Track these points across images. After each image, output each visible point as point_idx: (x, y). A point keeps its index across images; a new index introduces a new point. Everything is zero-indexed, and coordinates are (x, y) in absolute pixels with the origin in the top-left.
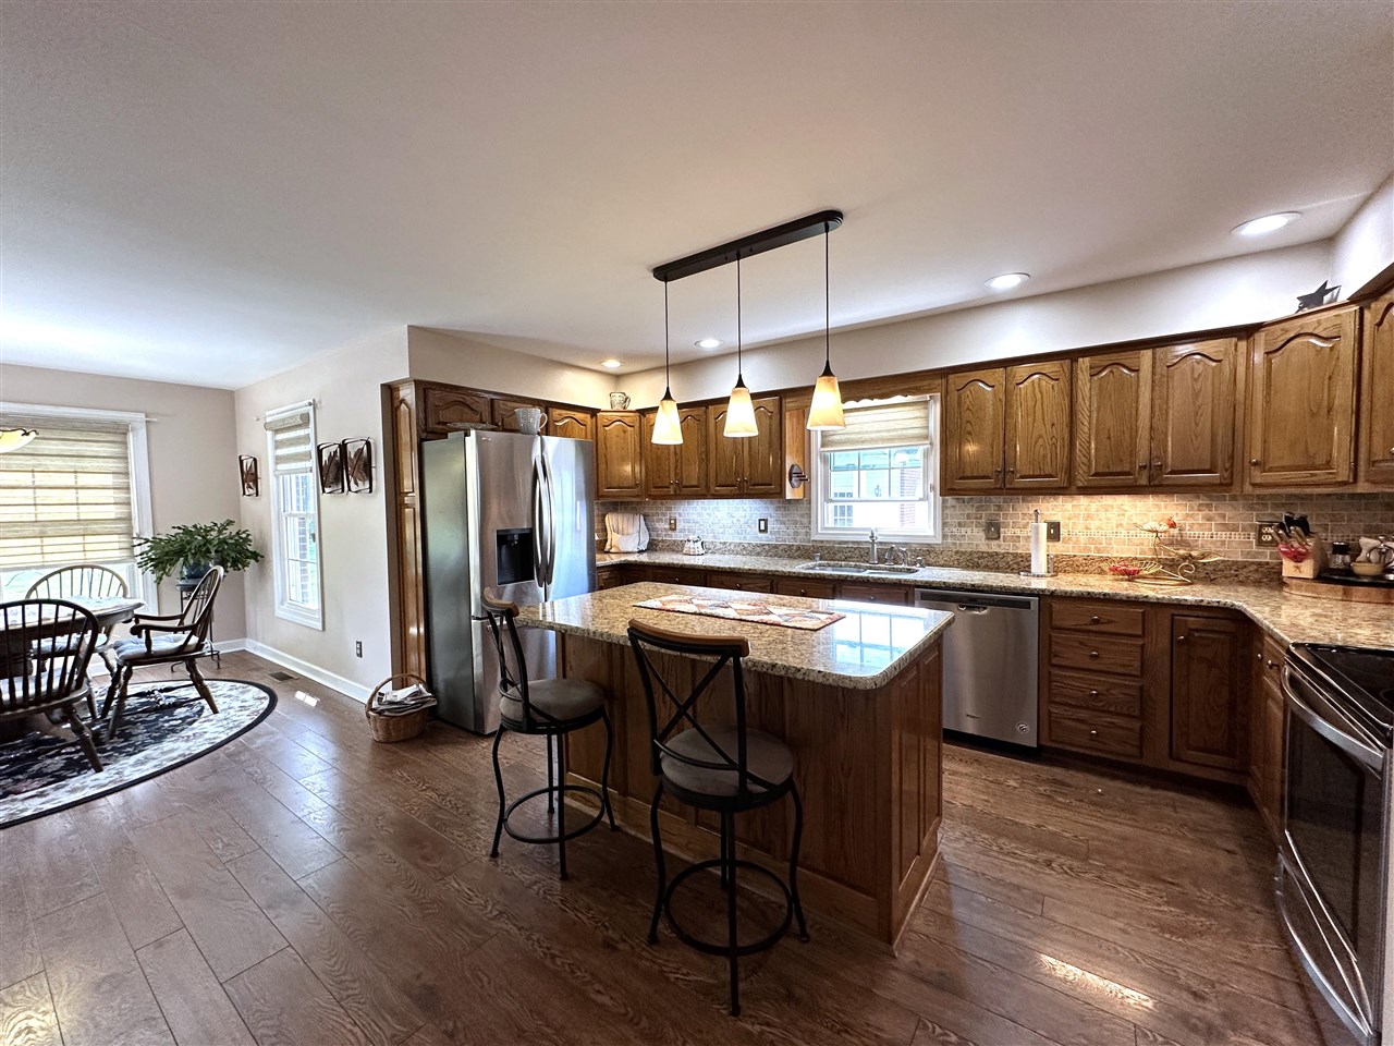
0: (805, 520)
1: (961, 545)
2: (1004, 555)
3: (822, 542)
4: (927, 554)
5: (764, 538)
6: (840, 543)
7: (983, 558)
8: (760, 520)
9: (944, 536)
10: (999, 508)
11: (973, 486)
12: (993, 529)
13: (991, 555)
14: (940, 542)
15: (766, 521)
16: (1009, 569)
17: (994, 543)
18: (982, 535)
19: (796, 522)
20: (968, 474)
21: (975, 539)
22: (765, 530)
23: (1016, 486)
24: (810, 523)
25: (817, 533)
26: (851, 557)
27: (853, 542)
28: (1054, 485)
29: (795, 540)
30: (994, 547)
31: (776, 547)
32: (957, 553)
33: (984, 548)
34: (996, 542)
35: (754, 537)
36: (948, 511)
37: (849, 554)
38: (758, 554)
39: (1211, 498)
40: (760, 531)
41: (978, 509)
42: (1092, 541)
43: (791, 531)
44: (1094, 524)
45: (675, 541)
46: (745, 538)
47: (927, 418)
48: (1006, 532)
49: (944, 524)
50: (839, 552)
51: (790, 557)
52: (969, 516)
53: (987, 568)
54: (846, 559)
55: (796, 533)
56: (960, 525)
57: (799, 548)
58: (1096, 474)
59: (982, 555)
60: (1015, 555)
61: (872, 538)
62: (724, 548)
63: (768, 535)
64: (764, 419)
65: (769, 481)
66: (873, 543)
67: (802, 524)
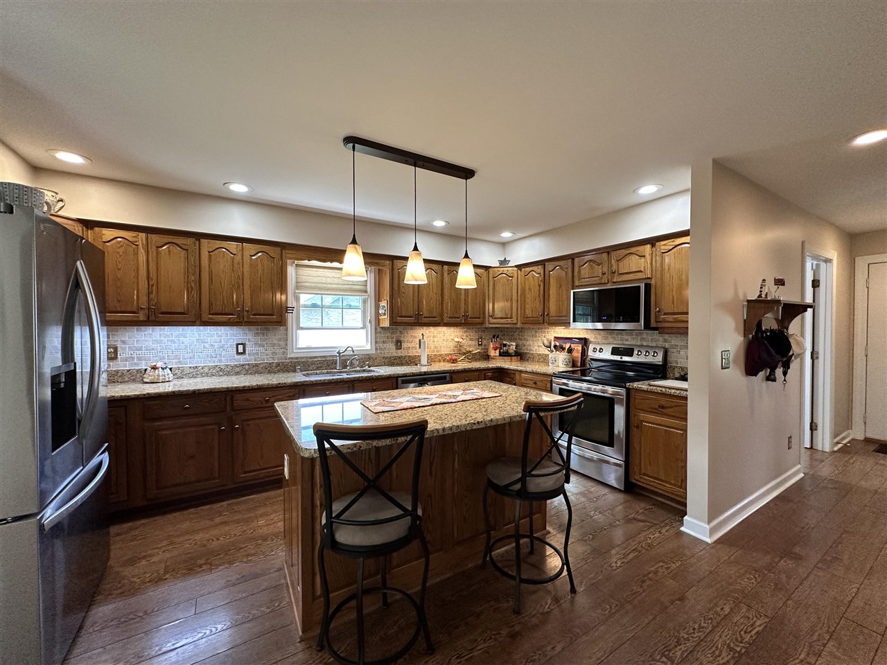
0: (282, 343)
1: (384, 353)
2: (405, 357)
3: (297, 358)
4: (367, 360)
5: (242, 359)
6: (311, 358)
7: (396, 359)
8: (237, 345)
9: (376, 349)
10: (401, 333)
11: (405, 321)
12: (399, 344)
13: (399, 358)
14: (374, 353)
15: (244, 345)
16: (407, 364)
17: (399, 351)
18: (394, 347)
19: (274, 345)
20: (403, 314)
21: (391, 350)
22: (244, 353)
23: (423, 321)
24: (286, 345)
25: (293, 352)
26: (321, 367)
27: (320, 357)
28: (436, 322)
29: (273, 359)
30: (400, 353)
31: (256, 365)
32: (384, 357)
33: (395, 355)
34: (400, 351)
35: (233, 359)
36: (377, 335)
37: (320, 365)
38: (237, 373)
39: (467, 329)
40: (238, 353)
41: (392, 333)
42: (436, 347)
43: (269, 352)
44: (436, 339)
45: (117, 372)
46: (220, 361)
48: (404, 345)
49: (376, 342)
50: (312, 364)
51: (270, 372)
52: (388, 338)
53: (398, 365)
54: (317, 369)
55: (274, 353)
56: (384, 342)
57: (278, 365)
58: (450, 318)
60: (409, 357)
61: (339, 353)
62: (196, 372)
63: (246, 356)
64: (266, 262)
65: (270, 313)
66: (339, 356)
67: (279, 346)
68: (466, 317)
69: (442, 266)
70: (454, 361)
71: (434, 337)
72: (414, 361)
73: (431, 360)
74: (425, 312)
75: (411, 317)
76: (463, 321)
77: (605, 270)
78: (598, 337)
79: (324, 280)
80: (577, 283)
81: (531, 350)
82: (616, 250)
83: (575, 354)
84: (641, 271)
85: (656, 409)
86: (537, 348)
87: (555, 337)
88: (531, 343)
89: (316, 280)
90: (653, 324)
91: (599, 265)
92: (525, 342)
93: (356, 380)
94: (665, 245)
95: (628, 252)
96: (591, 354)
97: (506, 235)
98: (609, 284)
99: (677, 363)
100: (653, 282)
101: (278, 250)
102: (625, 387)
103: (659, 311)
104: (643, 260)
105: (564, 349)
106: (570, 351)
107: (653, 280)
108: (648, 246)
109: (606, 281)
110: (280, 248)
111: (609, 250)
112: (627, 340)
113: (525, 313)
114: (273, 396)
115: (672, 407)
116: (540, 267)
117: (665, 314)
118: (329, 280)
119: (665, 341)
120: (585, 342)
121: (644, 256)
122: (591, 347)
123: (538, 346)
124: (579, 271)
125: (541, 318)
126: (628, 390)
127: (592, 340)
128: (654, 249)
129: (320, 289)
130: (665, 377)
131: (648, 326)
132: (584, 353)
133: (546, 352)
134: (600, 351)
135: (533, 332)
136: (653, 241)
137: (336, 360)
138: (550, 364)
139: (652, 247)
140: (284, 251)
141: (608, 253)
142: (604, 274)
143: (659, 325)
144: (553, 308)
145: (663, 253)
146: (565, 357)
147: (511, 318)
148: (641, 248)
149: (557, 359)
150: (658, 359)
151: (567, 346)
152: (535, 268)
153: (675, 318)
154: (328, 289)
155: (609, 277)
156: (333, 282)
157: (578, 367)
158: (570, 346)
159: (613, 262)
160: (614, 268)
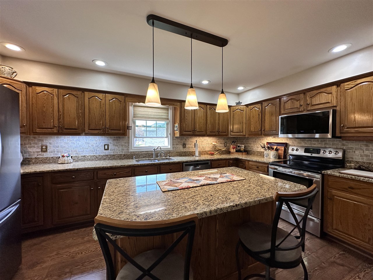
0: (127, 144)
1: (177, 150)
2: (187, 152)
3: (134, 152)
4: (168, 153)
5: (107, 152)
6: (141, 152)
7: (183, 153)
8: (105, 145)
9: (173, 148)
10: (186, 140)
11: (187, 134)
12: (184, 145)
13: (185, 152)
14: (172, 150)
15: (108, 145)
16: (188, 155)
18: (182, 147)
19: (122, 146)
20: (186, 130)
21: (180, 148)
22: (108, 149)
23: (196, 134)
24: (129, 145)
25: (132, 149)
26: (146, 156)
27: (145, 151)
29: (122, 152)
30: (185, 150)
31: (114, 155)
32: (177, 152)
34: (185, 149)
35: (101, 152)
36: (174, 141)
37: (145, 156)
38: (104, 159)
39: (219, 138)
40: (105, 149)
41: (181, 140)
42: (203, 147)
43: (120, 149)
44: (203, 143)
45: (47, 158)
46: (97, 153)
47: (168, 113)
48: (187, 146)
49: (173, 144)
50: (141, 155)
51: (120, 159)
52: (179, 142)
53: (184, 156)
54: (144, 157)
55: (123, 149)
56: (177, 144)
57: (125, 155)
58: (210, 132)
59: (183, 152)
60: (190, 152)
61: (154, 149)
62: (84, 159)
63: (109, 151)
64: (117, 103)
65: (119, 129)
66: (155, 151)
67: (125, 146)
68: (218, 132)
69: (207, 106)
70: (212, 154)
71: (202, 142)
72: (192, 154)
73: (201, 153)
74: (197, 129)
75: (190, 132)
76: (217, 134)
77: (302, 103)
78: (294, 142)
79: (147, 113)
80: (282, 112)
81: (252, 149)
82: (310, 91)
83: (280, 152)
84: (328, 103)
85: (346, 189)
86: (256, 148)
87: (267, 142)
88: (253, 145)
89: (143, 113)
90: (338, 134)
91: (297, 101)
92: (249, 145)
93: (162, 164)
94: (348, 85)
95: (320, 91)
96: (290, 151)
97: (241, 88)
98: (305, 111)
99: (353, 159)
100: (338, 108)
101: (123, 97)
102: (321, 173)
103: (343, 126)
104: (330, 95)
105: (273, 149)
106: (277, 150)
107: (338, 107)
108: (335, 87)
109: (303, 110)
110: (124, 97)
111: (304, 92)
112: (315, 144)
113: (250, 129)
114: (118, 172)
115: (360, 189)
116: (259, 105)
117: (348, 128)
118: (150, 113)
119: (343, 145)
120: (286, 145)
121: (331, 93)
122: (290, 148)
123: (257, 147)
124: (284, 105)
125: (260, 132)
126: (323, 176)
127: (291, 144)
128: (339, 88)
129: (145, 118)
130: (343, 167)
131: (334, 136)
132: (286, 151)
133: (262, 150)
134: (296, 151)
135: (254, 140)
136: (338, 84)
137: (153, 153)
138: (265, 157)
139: (337, 87)
140: (126, 98)
141: (304, 93)
142: (301, 106)
143: (343, 135)
144: (267, 126)
145: (346, 90)
146: (274, 153)
147: (242, 132)
148: (329, 89)
149: (269, 154)
150: (340, 155)
151: (275, 147)
152: (257, 106)
153: (355, 131)
154: (149, 118)
155: (305, 107)
156: (152, 114)
157: (282, 159)
158: (277, 148)
159: (308, 98)
160: (309, 102)
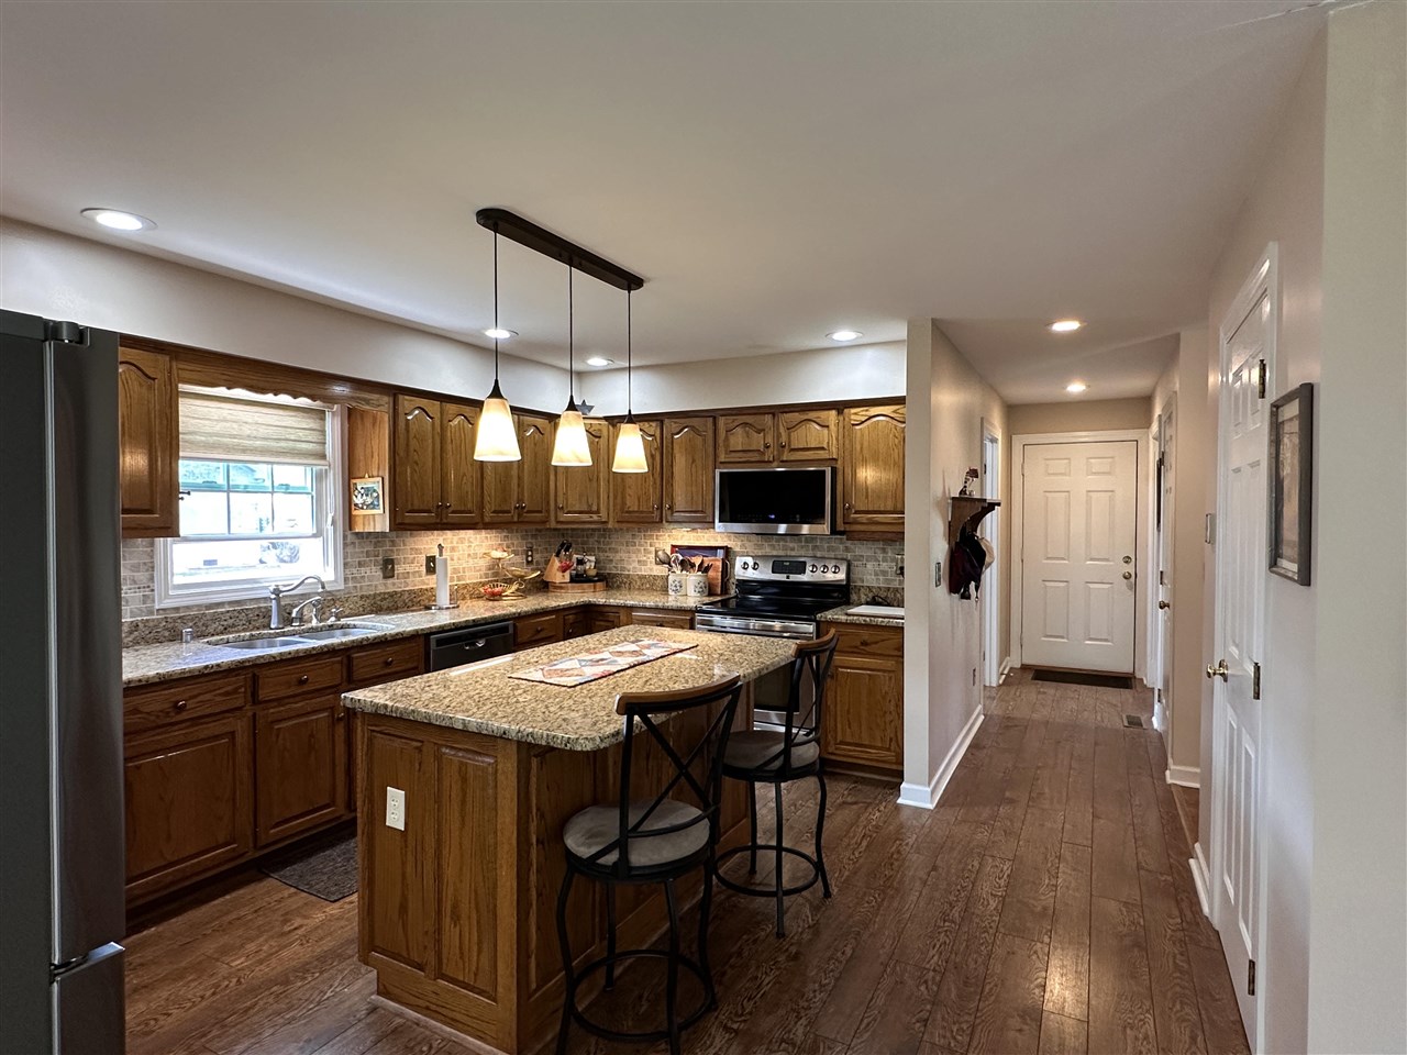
3: (177, 609)
4: (329, 603)
9: (346, 580)
12: (388, 568)
32: (362, 597)
33: (382, 590)
39: (509, 532)
44: (456, 555)
48: (399, 570)
49: (346, 565)
52: (368, 554)
56: (360, 564)
57: (135, 627)
64: (136, 387)
66: (277, 599)
68: (521, 509)
70: (496, 597)
71: (455, 547)
72: (419, 600)
74: (452, 502)
75: (429, 511)
76: (516, 519)
77: (769, 440)
78: (747, 544)
80: (722, 458)
81: (623, 569)
82: (786, 412)
83: (711, 573)
84: (823, 448)
85: (857, 648)
86: (636, 565)
87: (673, 546)
88: (624, 555)
90: (840, 527)
91: (759, 432)
92: (611, 555)
94: (856, 414)
95: (806, 417)
96: (738, 571)
97: (596, 361)
98: (775, 464)
99: (863, 581)
100: (840, 466)
102: (815, 620)
103: (849, 508)
104: (826, 431)
105: (692, 566)
106: (704, 569)
107: (839, 462)
108: (834, 412)
109: (771, 459)
111: (774, 411)
112: (793, 549)
113: (624, 503)
114: (191, 698)
116: (654, 424)
117: (856, 512)
118: (247, 431)
119: (848, 550)
120: (727, 553)
121: (827, 426)
122: (739, 562)
123: (639, 561)
124: (727, 439)
125: (657, 513)
126: (818, 624)
127: (737, 549)
128: (841, 418)
129: (227, 449)
130: (848, 603)
131: (834, 531)
132: (726, 571)
133: (661, 570)
134: (754, 569)
135: (628, 536)
136: (840, 407)
138: (670, 592)
139: (839, 414)
141: (774, 415)
142: (768, 447)
143: (848, 528)
144: (679, 496)
145: (853, 425)
146: (700, 579)
147: (598, 512)
148: (823, 414)
149: (683, 582)
150: (841, 576)
151: (698, 561)
152: (646, 426)
154: (244, 450)
155: (775, 453)
156: (255, 434)
157: (718, 595)
158: (702, 562)
159: (782, 430)
160: (784, 439)
